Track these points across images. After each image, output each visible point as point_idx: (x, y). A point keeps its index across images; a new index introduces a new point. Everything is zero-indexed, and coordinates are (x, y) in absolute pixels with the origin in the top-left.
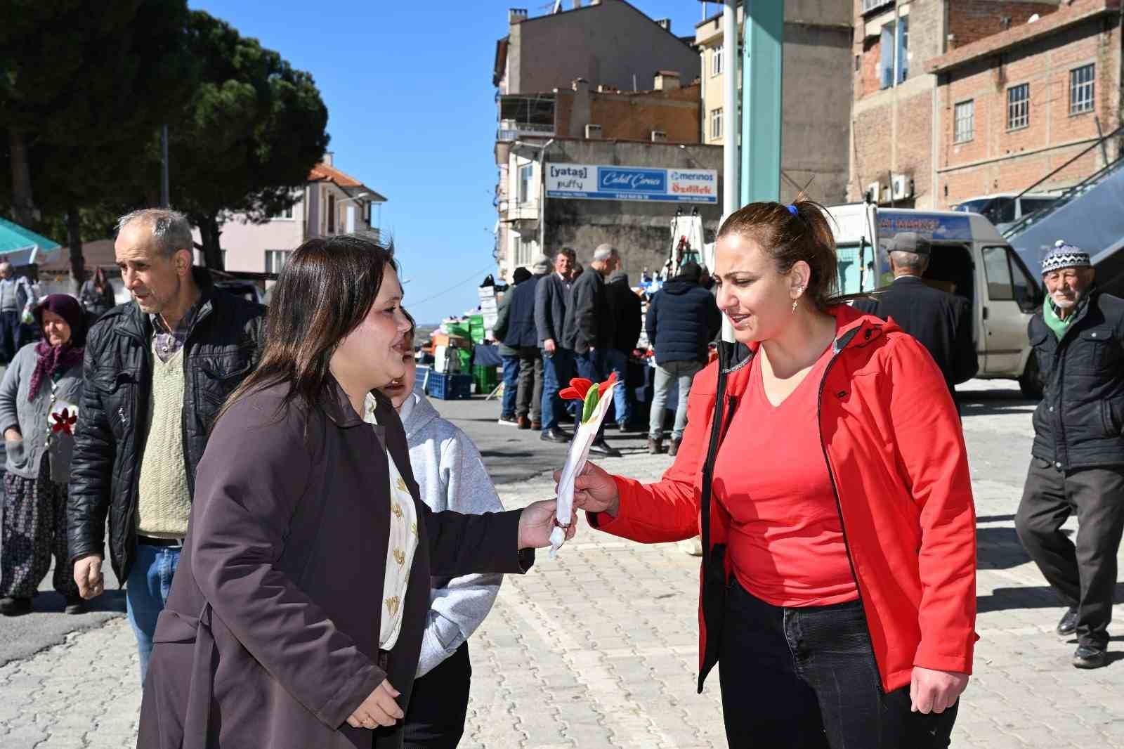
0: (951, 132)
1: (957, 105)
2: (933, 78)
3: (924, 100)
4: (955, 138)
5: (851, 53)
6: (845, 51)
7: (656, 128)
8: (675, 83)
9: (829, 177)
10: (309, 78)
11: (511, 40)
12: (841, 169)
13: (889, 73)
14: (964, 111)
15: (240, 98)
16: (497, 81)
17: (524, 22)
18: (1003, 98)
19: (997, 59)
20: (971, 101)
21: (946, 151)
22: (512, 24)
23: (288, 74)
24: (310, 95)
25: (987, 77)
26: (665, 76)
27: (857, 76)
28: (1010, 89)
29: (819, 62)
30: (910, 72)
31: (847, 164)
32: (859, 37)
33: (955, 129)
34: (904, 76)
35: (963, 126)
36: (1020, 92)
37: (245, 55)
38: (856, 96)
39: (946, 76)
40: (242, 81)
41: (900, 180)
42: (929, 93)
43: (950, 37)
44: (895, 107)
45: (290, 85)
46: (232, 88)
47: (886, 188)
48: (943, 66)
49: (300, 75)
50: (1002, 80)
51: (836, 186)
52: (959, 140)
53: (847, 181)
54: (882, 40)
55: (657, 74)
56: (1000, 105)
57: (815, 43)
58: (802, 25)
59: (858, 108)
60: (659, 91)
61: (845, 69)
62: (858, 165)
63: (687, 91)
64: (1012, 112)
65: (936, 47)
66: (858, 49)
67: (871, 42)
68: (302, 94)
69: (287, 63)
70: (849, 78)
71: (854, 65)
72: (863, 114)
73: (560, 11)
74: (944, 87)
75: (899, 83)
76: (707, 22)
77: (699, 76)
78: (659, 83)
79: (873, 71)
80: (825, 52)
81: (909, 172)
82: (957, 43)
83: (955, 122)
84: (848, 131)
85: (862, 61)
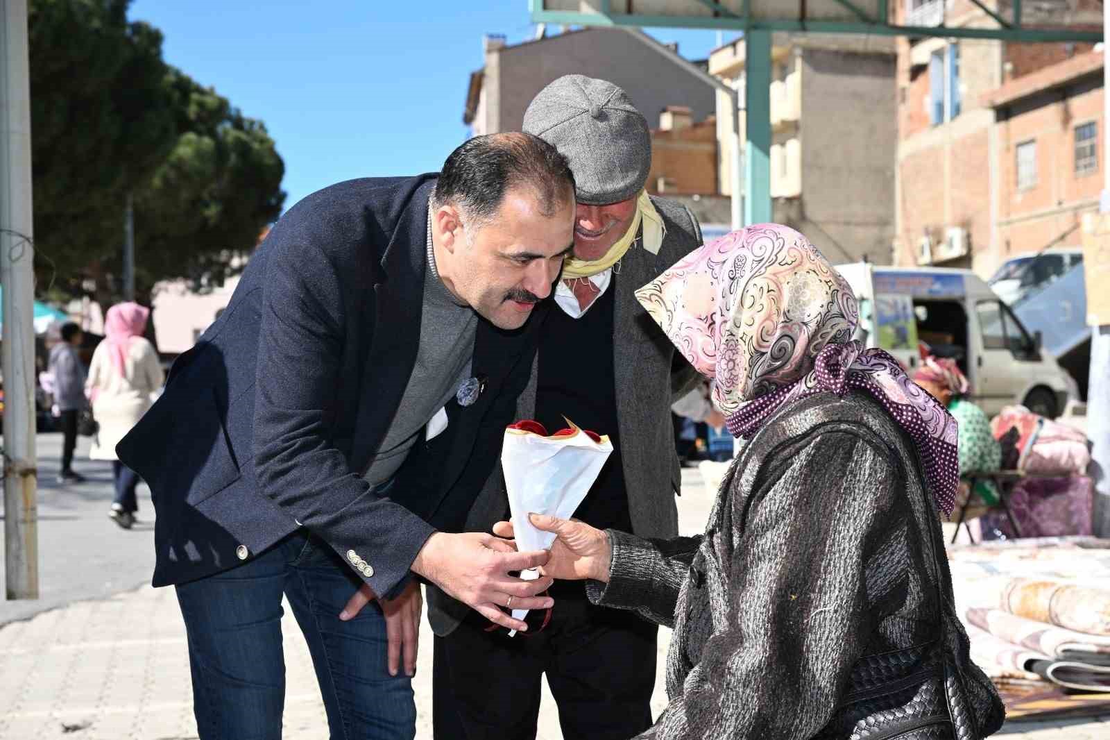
0: (1012, 178)
1: (1020, 145)
2: (990, 115)
3: (980, 141)
4: (1017, 183)
5: (895, 85)
6: (888, 81)
7: (665, 175)
8: (687, 122)
9: (873, 232)
10: (262, 127)
11: (488, 72)
12: (886, 222)
13: (940, 107)
14: (1027, 153)
15: (199, 154)
16: (468, 119)
17: (503, 50)
18: (1069, 136)
19: (1062, 92)
20: (1032, 141)
21: (1007, 199)
22: (489, 51)
23: (238, 123)
24: (265, 146)
25: (1051, 112)
26: (674, 114)
27: (903, 111)
28: (1077, 129)
29: (857, 95)
30: (963, 107)
31: (893, 216)
32: (904, 66)
33: (1017, 173)
34: (957, 111)
35: (1025, 171)
36: (1087, 131)
37: (201, 105)
38: (902, 133)
39: (1005, 112)
40: (200, 133)
41: (955, 235)
42: (986, 131)
43: (1009, 67)
44: (947, 148)
45: (243, 136)
46: (189, 143)
47: (939, 242)
48: (1000, 100)
49: (252, 123)
50: (1067, 118)
51: (880, 241)
52: (1022, 186)
53: (893, 237)
54: (932, 70)
55: (664, 111)
56: (1066, 145)
57: (851, 72)
58: (836, 53)
59: (905, 149)
60: (667, 132)
61: (889, 104)
62: (907, 216)
63: (700, 132)
64: (1079, 154)
65: (991, 79)
66: (903, 79)
67: (918, 71)
68: (256, 146)
69: (238, 111)
70: (892, 113)
71: (899, 99)
72: (912, 156)
73: (544, 37)
74: (1003, 125)
75: (952, 118)
76: (724, 47)
77: (713, 112)
78: (666, 122)
79: (921, 104)
80: (864, 83)
81: (966, 224)
82: (1016, 74)
83: (1017, 166)
84: (893, 177)
85: (908, 93)
